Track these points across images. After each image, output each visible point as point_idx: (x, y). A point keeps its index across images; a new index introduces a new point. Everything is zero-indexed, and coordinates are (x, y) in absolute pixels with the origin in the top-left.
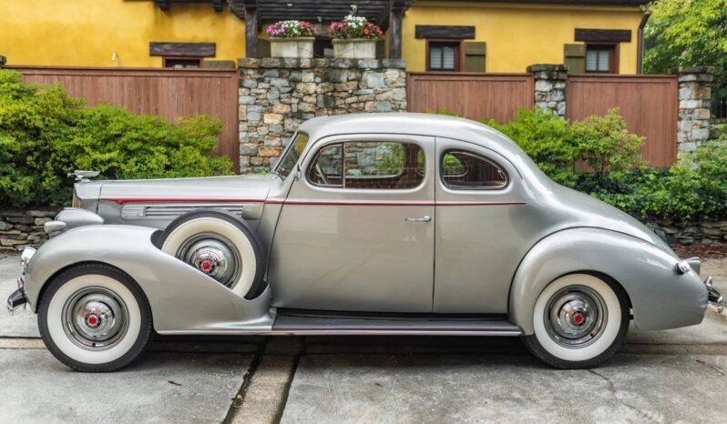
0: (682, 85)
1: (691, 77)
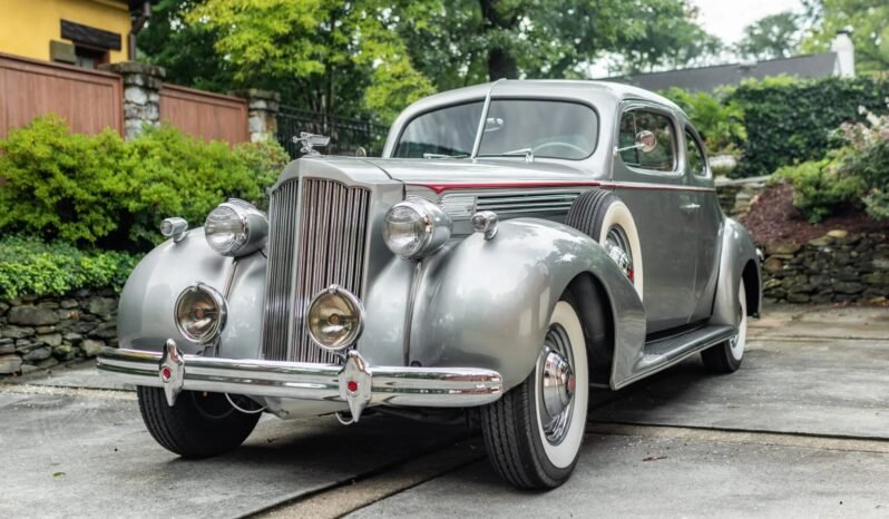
0: (255, 113)
1: (261, 104)
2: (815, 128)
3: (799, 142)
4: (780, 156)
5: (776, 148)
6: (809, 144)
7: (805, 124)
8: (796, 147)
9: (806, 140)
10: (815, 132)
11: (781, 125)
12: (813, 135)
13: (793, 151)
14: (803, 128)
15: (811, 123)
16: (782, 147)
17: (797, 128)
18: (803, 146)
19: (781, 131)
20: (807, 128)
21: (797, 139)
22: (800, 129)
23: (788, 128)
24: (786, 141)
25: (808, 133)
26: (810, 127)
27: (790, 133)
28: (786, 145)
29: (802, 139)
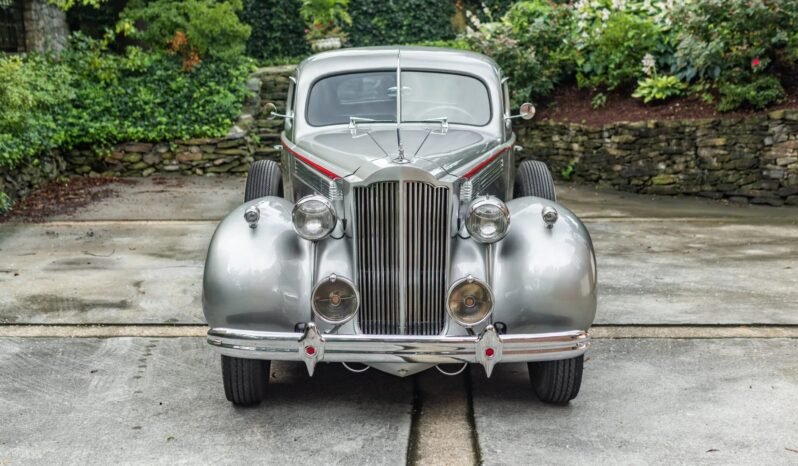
2: (393, 12)
3: (380, 24)
4: (364, 35)
5: (361, 27)
6: (388, 25)
7: (385, 9)
8: (377, 28)
9: (386, 22)
10: (393, 16)
11: (365, 8)
12: (392, 19)
13: (374, 31)
14: (382, 11)
15: (389, 8)
16: (365, 27)
17: (378, 12)
18: (383, 27)
19: (365, 13)
20: (386, 12)
21: (379, 21)
22: (379, 12)
23: (370, 11)
24: (369, 22)
25: (388, 17)
26: (389, 11)
27: (372, 16)
28: (369, 26)
29: (382, 21)
